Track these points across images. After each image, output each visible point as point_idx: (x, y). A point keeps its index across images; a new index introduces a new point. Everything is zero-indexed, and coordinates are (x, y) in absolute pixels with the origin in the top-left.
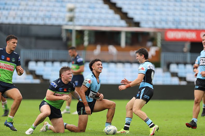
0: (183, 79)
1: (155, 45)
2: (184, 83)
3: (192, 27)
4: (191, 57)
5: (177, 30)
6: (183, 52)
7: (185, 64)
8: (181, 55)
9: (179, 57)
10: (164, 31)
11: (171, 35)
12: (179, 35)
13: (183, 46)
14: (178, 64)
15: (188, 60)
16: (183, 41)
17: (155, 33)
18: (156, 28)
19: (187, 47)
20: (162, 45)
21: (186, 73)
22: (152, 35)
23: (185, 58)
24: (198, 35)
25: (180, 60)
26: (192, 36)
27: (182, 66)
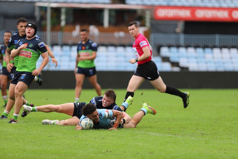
0: (175, 64)
1: (143, 25)
2: (176, 69)
3: (187, 4)
4: (185, 38)
5: (169, 7)
6: (175, 33)
7: (178, 46)
8: (173, 36)
9: (171, 39)
10: (154, 8)
11: (162, 13)
12: (171, 13)
13: (176, 26)
14: (169, 46)
15: (182, 42)
16: (176, 20)
17: (143, 11)
18: (144, 5)
19: (180, 27)
20: (152, 25)
21: (179, 57)
22: (139, 13)
23: (178, 40)
24: (193, 13)
25: (173, 42)
26: (186, 14)
27: (174, 50)
